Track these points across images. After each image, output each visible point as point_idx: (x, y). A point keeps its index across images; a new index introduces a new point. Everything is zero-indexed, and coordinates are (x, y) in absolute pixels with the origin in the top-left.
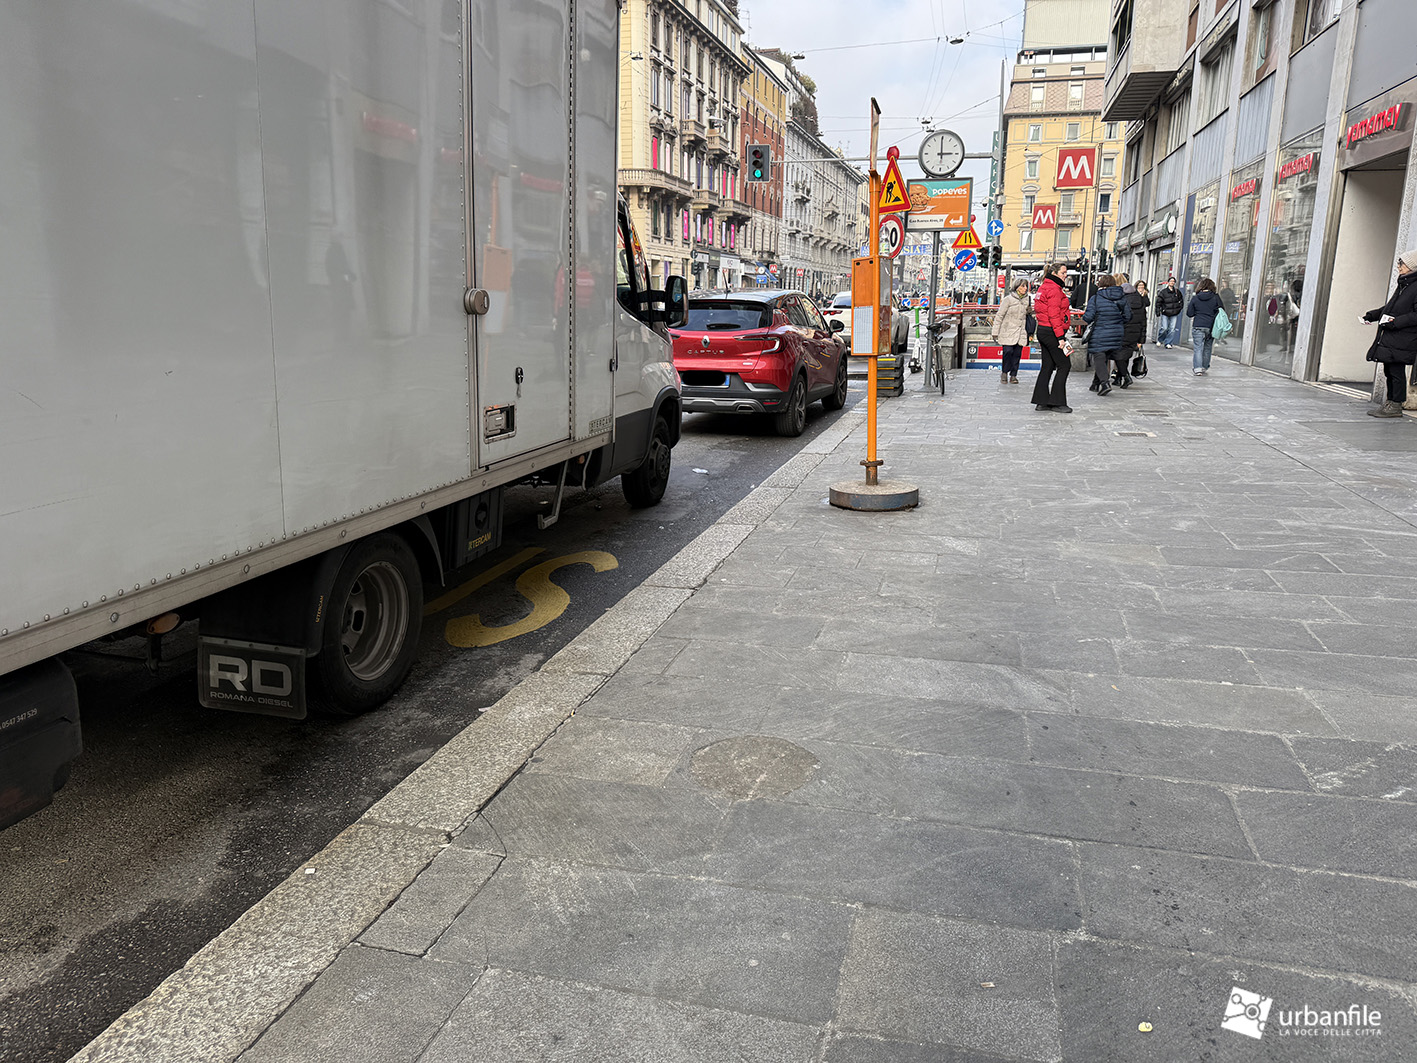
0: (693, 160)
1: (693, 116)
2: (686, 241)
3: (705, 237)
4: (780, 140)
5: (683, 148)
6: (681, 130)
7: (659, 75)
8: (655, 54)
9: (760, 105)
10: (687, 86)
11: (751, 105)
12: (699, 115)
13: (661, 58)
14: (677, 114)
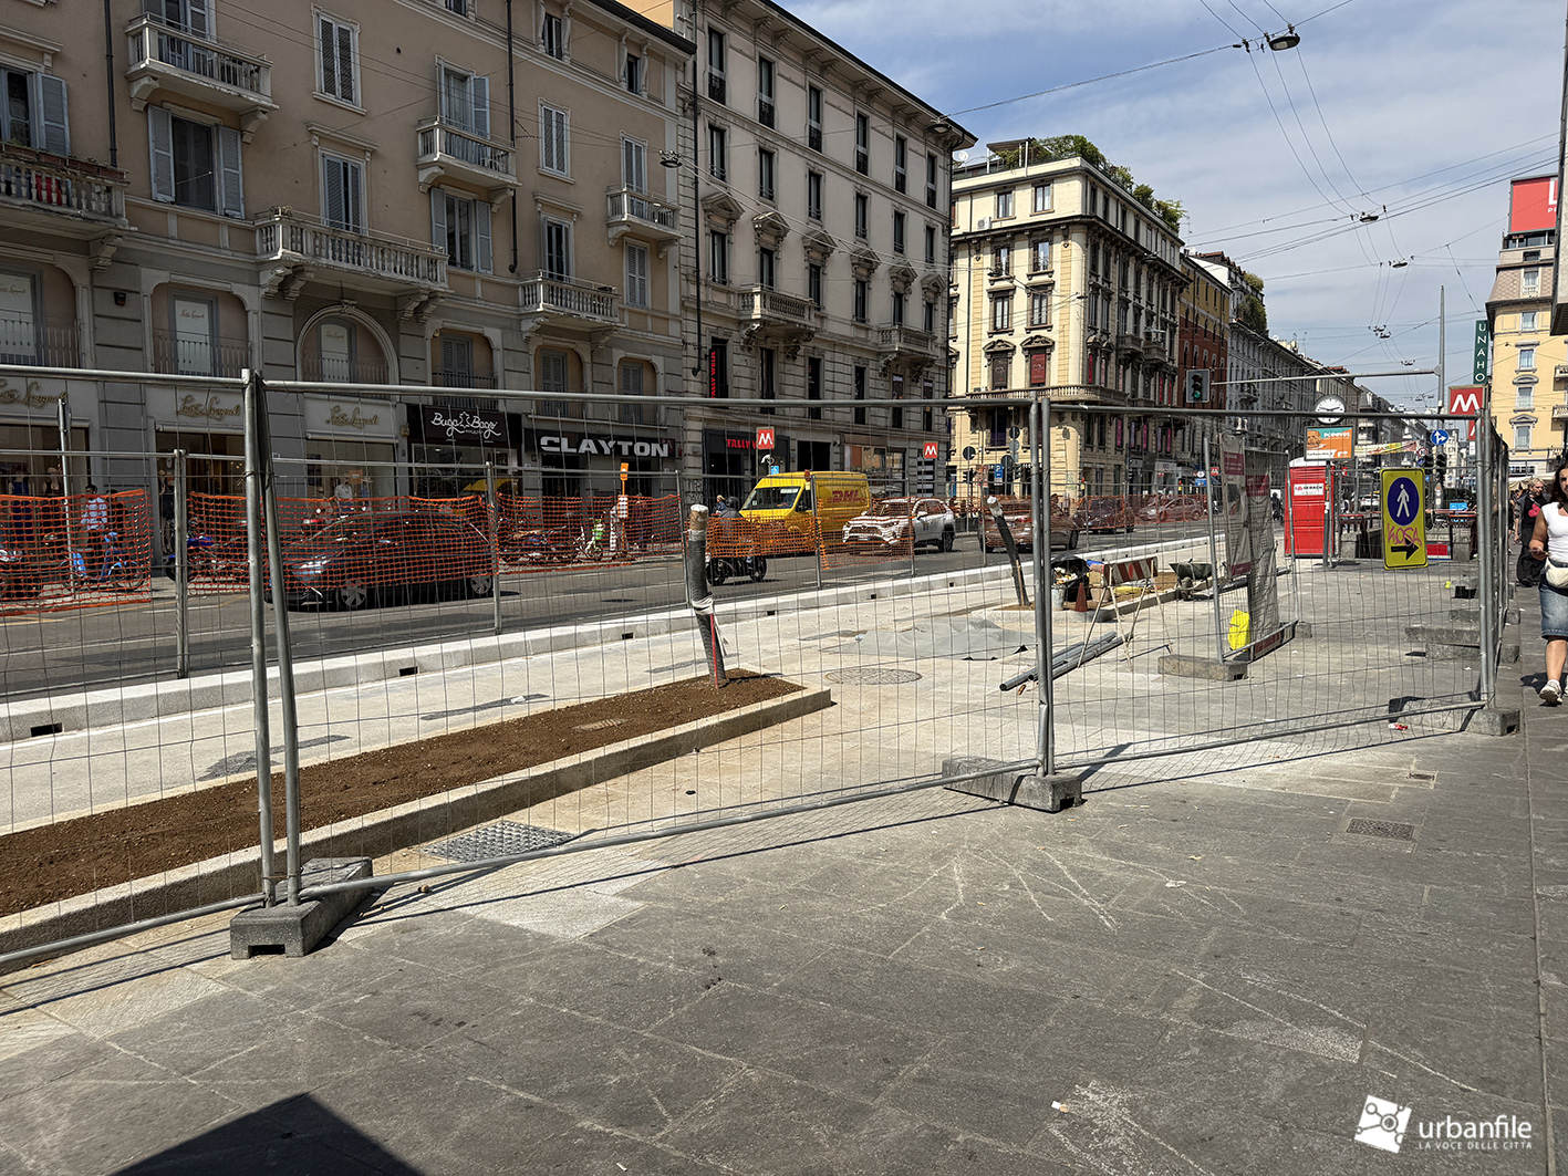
0: (1129, 372)
1: (1130, 331)
2: (1119, 448)
3: (1139, 443)
4: (1223, 343)
5: (1118, 363)
6: (1117, 345)
7: (1097, 297)
8: (1094, 279)
9: (1201, 310)
10: (1124, 303)
11: (1191, 312)
12: (1136, 330)
13: (1100, 282)
14: (1113, 331)
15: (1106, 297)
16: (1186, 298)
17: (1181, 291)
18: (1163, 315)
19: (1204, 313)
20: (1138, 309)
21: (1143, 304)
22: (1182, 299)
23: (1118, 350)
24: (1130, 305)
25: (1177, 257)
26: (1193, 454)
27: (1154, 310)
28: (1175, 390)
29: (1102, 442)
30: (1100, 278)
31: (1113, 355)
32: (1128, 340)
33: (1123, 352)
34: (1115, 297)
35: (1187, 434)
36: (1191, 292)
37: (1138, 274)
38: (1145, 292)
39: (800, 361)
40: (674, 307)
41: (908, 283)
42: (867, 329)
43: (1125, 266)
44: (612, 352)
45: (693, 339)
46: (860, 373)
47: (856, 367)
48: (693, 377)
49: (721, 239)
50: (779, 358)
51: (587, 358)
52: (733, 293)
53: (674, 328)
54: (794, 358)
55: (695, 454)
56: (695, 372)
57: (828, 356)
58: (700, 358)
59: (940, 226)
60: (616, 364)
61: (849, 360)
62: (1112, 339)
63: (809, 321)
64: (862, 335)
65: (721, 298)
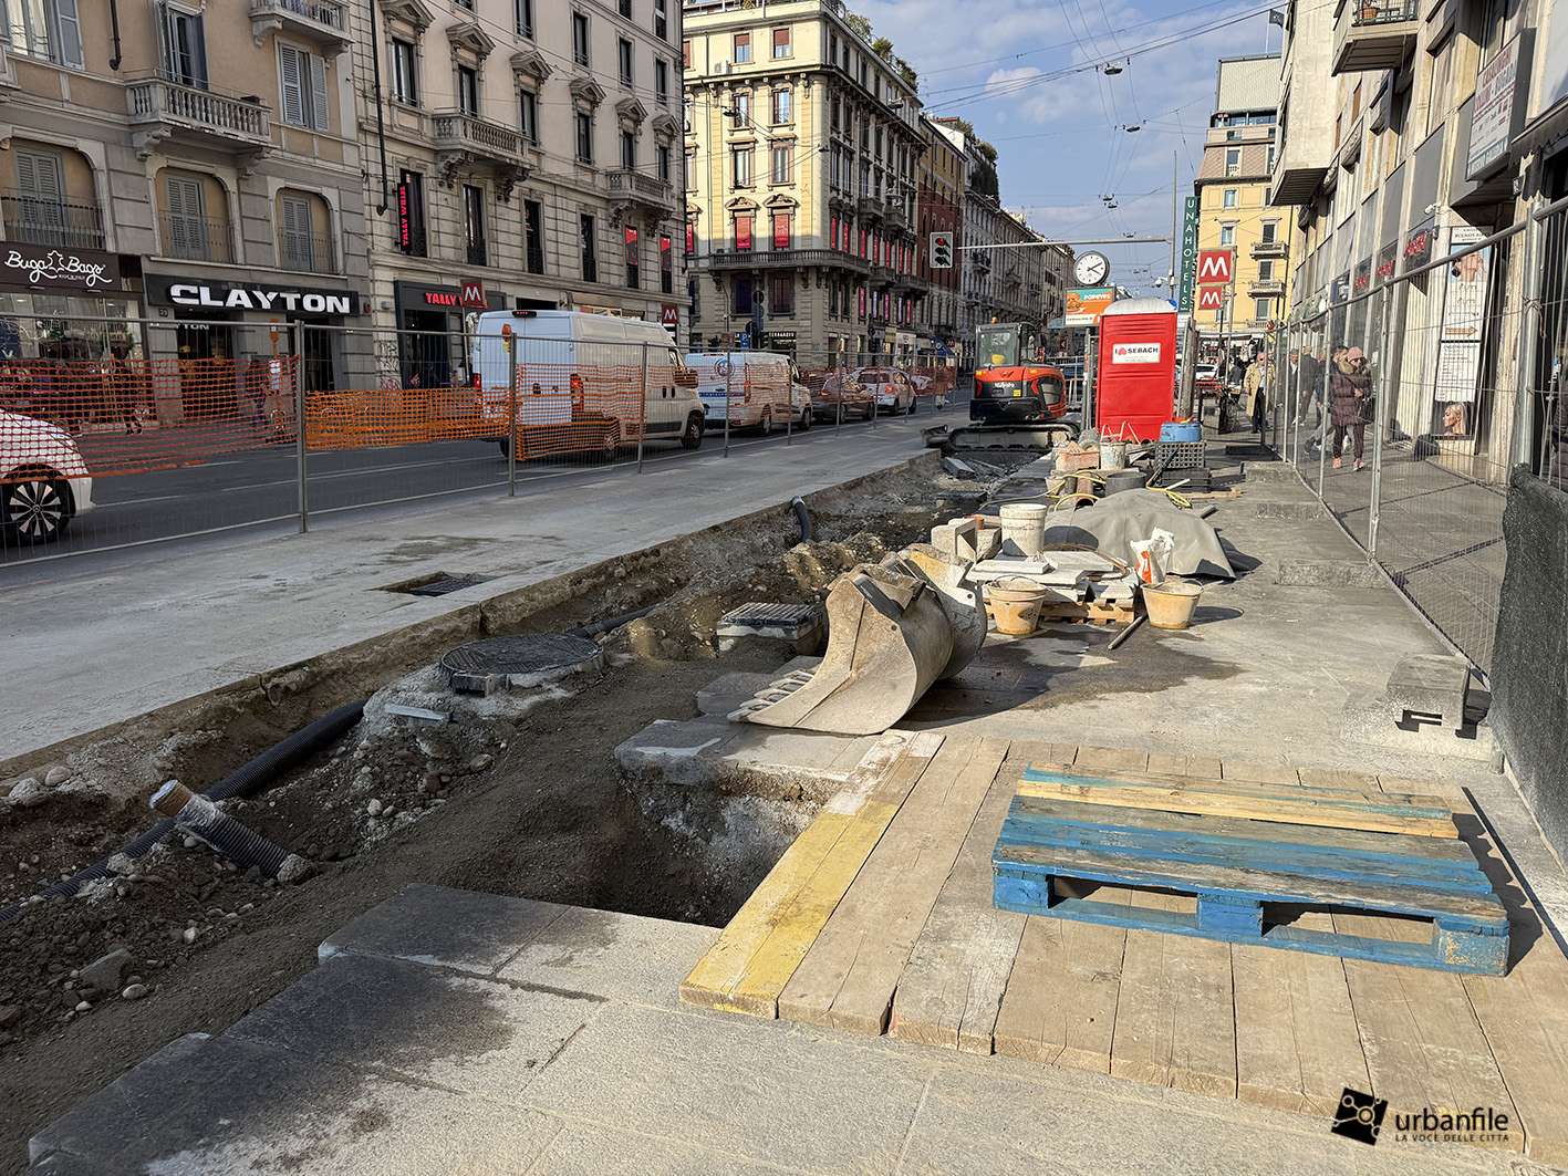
0: (870, 237)
1: (871, 195)
2: (861, 318)
3: (881, 313)
4: (959, 211)
5: (861, 227)
6: (859, 209)
7: (838, 156)
8: (835, 135)
9: (939, 177)
10: (865, 163)
11: (929, 177)
12: (877, 192)
13: (841, 140)
14: (855, 192)
15: (848, 155)
16: (925, 163)
17: (920, 155)
18: (903, 180)
19: (942, 179)
20: (879, 171)
21: (884, 166)
22: (921, 164)
23: (860, 214)
24: (871, 166)
25: (916, 120)
26: (931, 326)
27: (894, 174)
28: (915, 259)
29: (846, 311)
30: (841, 136)
31: (855, 219)
32: (870, 204)
33: (865, 217)
34: (856, 157)
35: (926, 304)
36: (930, 157)
37: (879, 133)
38: (885, 153)
39: (514, 203)
40: (348, 130)
41: (637, 122)
42: (594, 172)
43: (866, 123)
44: (266, 180)
45: (375, 169)
46: (587, 222)
47: (582, 215)
48: (377, 217)
49: (408, 50)
50: (489, 198)
51: (231, 186)
52: (426, 116)
53: (350, 155)
54: (507, 200)
55: (385, 309)
56: (380, 210)
57: (548, 200)
58: (385, 193)
59: (672, 61)
60: (272, 194)
61: (573, 206)
62: (854, 202)
63: (524, 157)
64: (587, 178)
65: (410, 122)
